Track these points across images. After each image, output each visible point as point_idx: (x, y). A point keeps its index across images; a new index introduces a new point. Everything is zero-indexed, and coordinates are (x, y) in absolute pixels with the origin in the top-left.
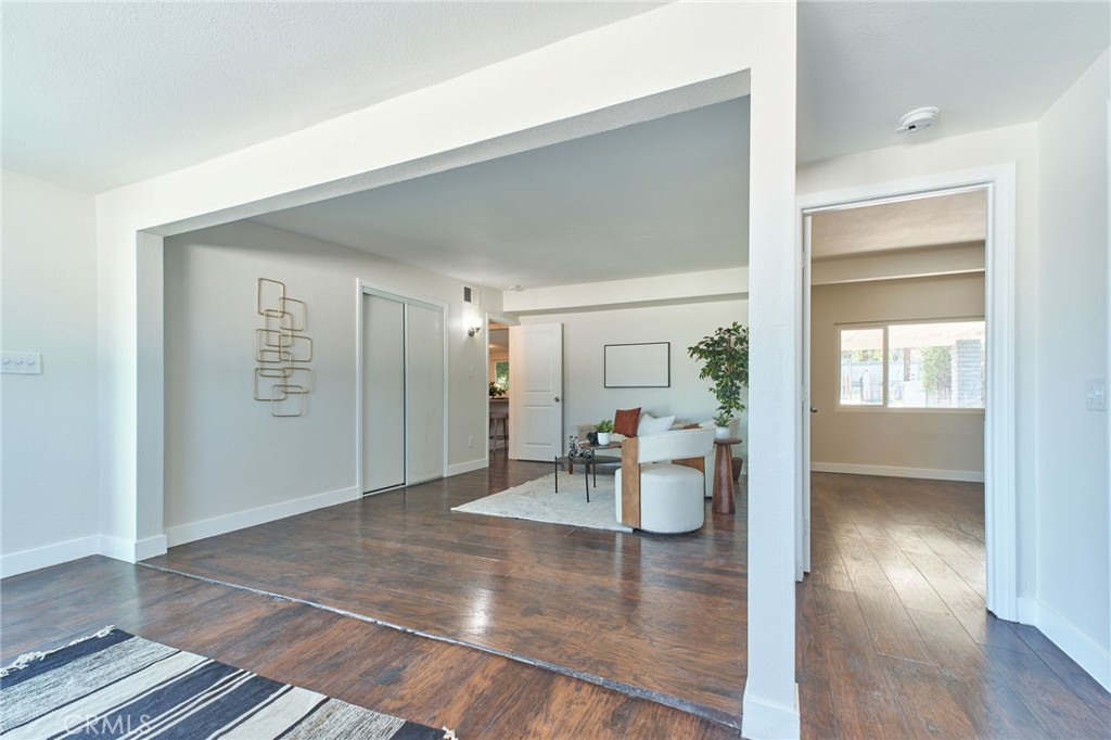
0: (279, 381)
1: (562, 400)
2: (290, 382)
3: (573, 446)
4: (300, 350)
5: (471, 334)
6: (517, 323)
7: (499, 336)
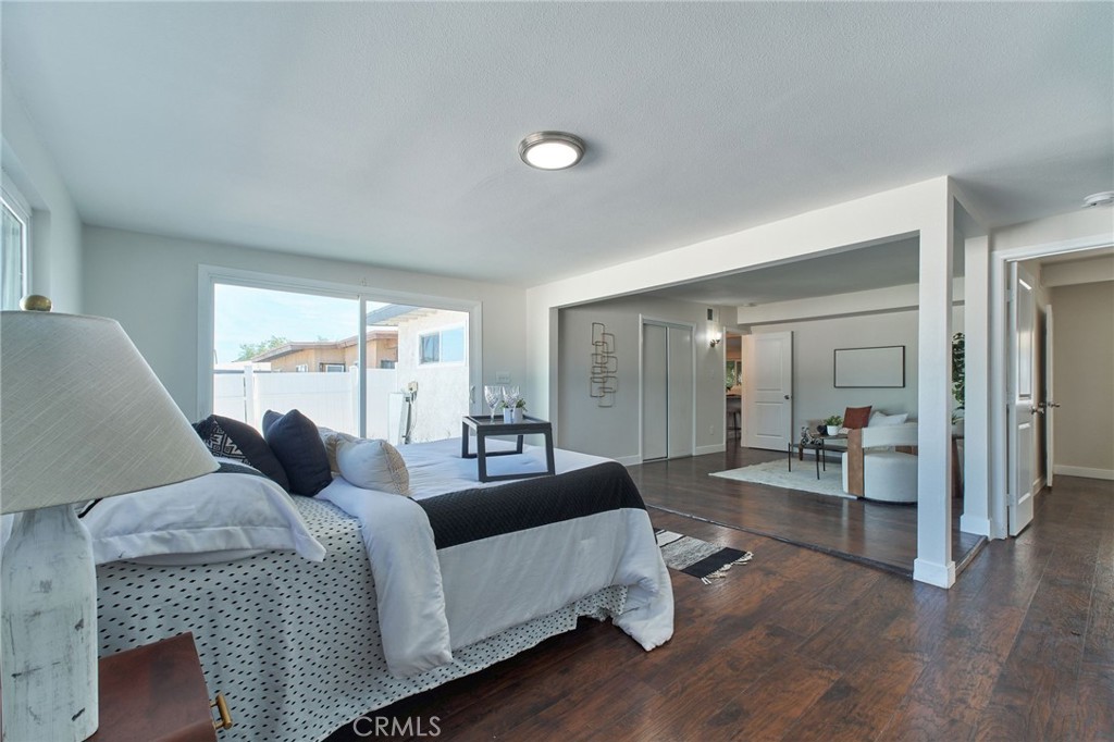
0: (601, 385)
1: (792, 398)
2: (607, 385)
3: (805, 436)
4: (611, 366)
5: (713, 345)
6: (749, 332)
7: (734, 344)
